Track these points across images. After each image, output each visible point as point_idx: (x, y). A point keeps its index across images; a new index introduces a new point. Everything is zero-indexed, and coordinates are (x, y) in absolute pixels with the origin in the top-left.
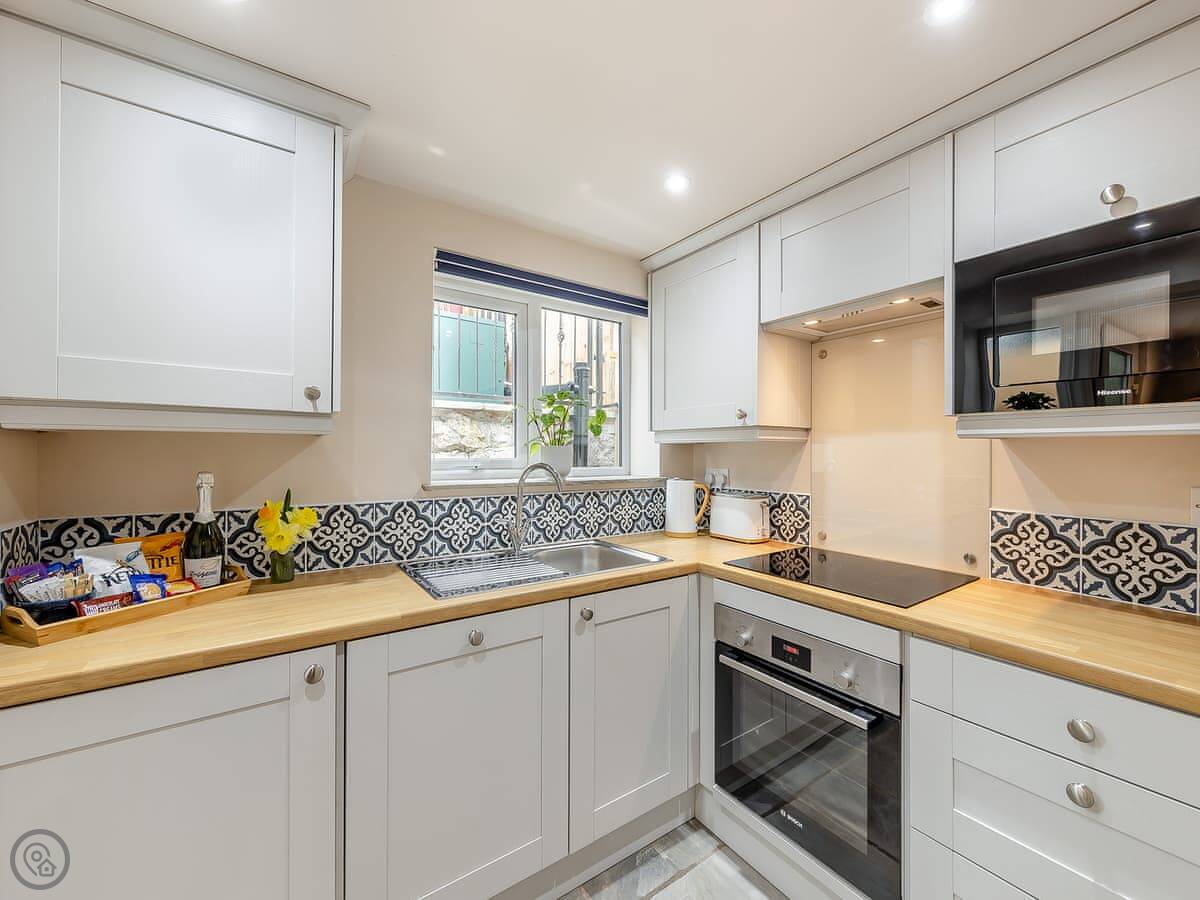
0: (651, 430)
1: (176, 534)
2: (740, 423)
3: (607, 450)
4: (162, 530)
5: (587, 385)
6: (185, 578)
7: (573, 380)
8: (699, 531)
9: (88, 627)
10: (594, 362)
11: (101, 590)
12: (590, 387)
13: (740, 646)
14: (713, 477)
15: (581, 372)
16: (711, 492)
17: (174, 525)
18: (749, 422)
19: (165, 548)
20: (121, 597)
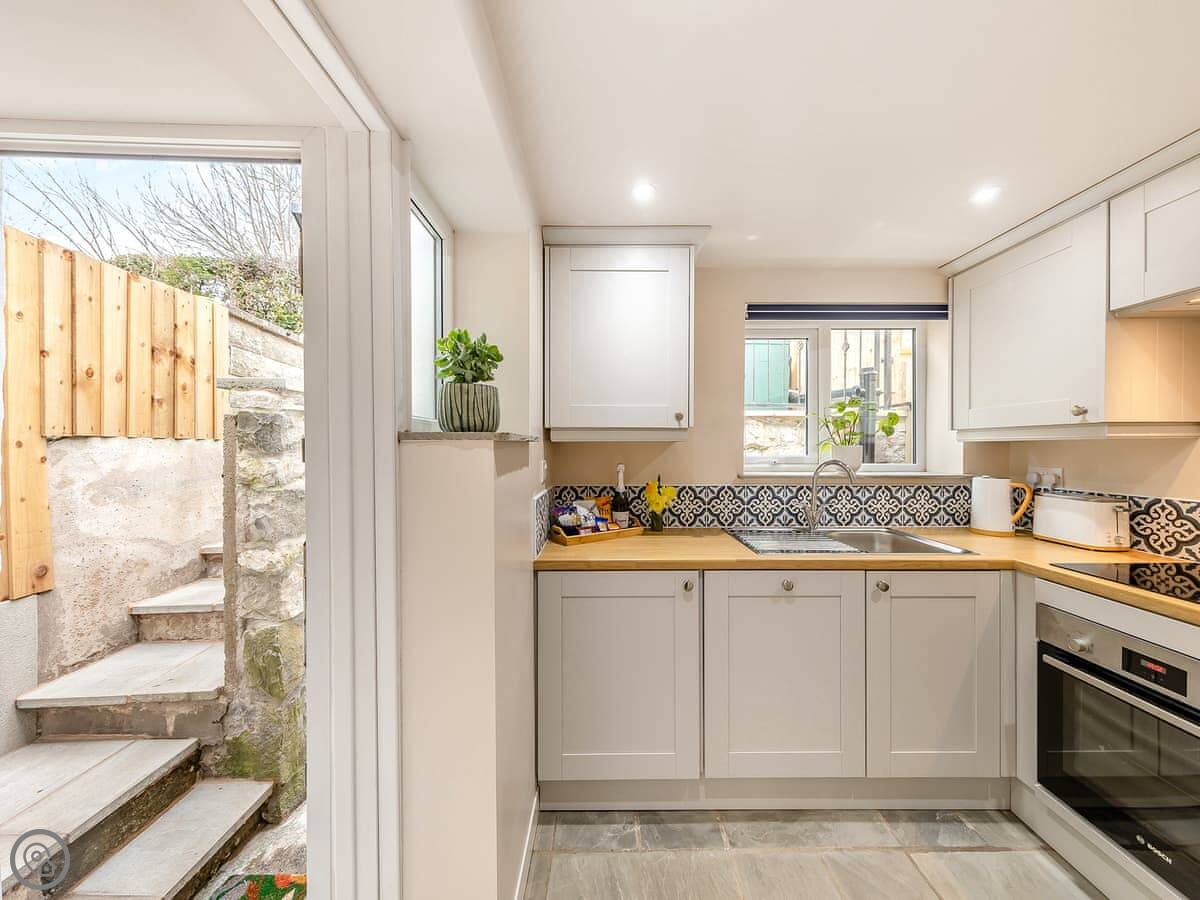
0: (952, 429)
1: (607, 497)
2: (1078, 419)
3: (897, 447)
4: (600, 496)
5: (873, 387)
6: (614, 522)
7: (858, 384)
8: (1017, 531)
9: (582, 541)
10: (882, 366)
11: (584, 524)
12: (877, 389)
13: (1074, 651)
14: (1039, 476)
15: (867, 377)
16: (1036, 492)
17: (605, 493)
18: (1090, 418)
19: (604, 505)
20: (592, 528)
